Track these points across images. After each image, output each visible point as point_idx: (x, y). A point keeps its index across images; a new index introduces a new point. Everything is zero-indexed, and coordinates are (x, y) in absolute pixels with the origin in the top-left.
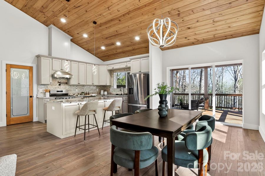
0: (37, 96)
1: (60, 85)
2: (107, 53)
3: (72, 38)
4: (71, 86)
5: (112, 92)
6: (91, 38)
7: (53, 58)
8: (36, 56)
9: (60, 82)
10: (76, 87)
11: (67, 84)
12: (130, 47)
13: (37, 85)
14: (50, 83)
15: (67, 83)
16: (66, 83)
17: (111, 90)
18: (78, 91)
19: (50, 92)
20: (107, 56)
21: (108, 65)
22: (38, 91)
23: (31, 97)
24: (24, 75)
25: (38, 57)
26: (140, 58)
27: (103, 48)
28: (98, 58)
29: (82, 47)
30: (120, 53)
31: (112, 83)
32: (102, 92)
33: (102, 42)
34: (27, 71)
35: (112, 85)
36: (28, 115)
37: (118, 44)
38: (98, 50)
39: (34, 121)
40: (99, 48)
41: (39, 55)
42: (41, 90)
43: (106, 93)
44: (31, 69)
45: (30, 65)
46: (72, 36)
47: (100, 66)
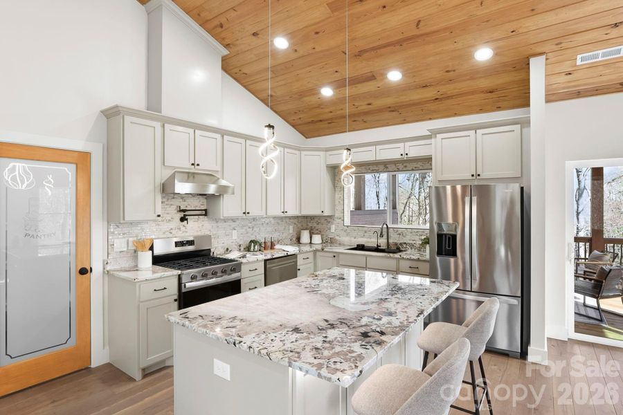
0: (108, 268)
1: (183, 219)
2: (331, 109)
3: (225, 52)
4: (217, 222)
5: (337, 238)
6: (301, 52)
7: (165, 121)
8: (102, 112)
9: (184, 211)
10: (233, 225)
11: (206, 215)
12: (431, 88)
13: (106, 222)
14: (154, 217)
15: (206, 210)
16: (206, 213)
17: (333, 230)
18: (238, 237)
19: (151, 248)
20: (327, 120)
21: (327, 150)
22: (110, 245)
23: (83, 271)
24: (49, 182)
25: (112, 114)
26: (476, 128)
27: (327, 92)
28: (293, 126)
29: (251, 87)
30: (381, 110)
31: (339, 208)
32: (305, 237)
33: (335, 69)
34: (69, 170)
35: (337, 215)
36: (72, 343)
37: (395, 76)
38: (305, 99)
39: (93, 365)
40: (314, 91)
41: (117, 107)
42: (120, 244)
43: (317, 239)
44: (82, 161)
45: (78, 145)
46: (227, 46)
47: (304, 153)
